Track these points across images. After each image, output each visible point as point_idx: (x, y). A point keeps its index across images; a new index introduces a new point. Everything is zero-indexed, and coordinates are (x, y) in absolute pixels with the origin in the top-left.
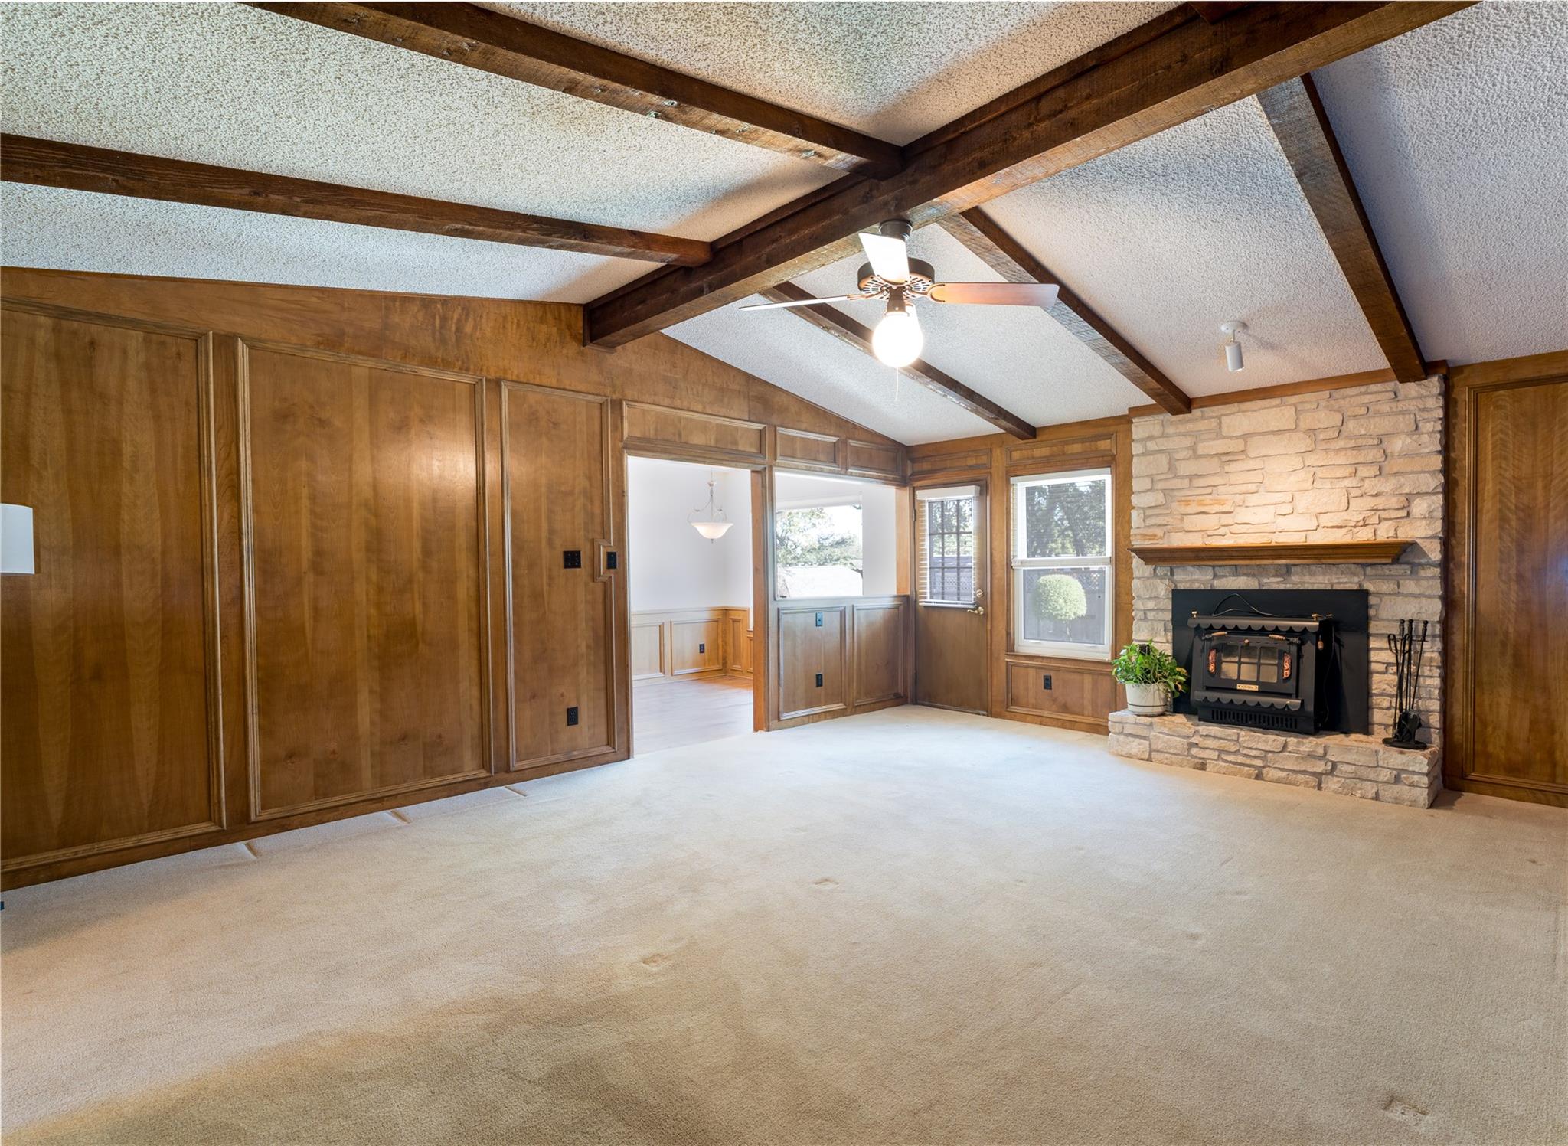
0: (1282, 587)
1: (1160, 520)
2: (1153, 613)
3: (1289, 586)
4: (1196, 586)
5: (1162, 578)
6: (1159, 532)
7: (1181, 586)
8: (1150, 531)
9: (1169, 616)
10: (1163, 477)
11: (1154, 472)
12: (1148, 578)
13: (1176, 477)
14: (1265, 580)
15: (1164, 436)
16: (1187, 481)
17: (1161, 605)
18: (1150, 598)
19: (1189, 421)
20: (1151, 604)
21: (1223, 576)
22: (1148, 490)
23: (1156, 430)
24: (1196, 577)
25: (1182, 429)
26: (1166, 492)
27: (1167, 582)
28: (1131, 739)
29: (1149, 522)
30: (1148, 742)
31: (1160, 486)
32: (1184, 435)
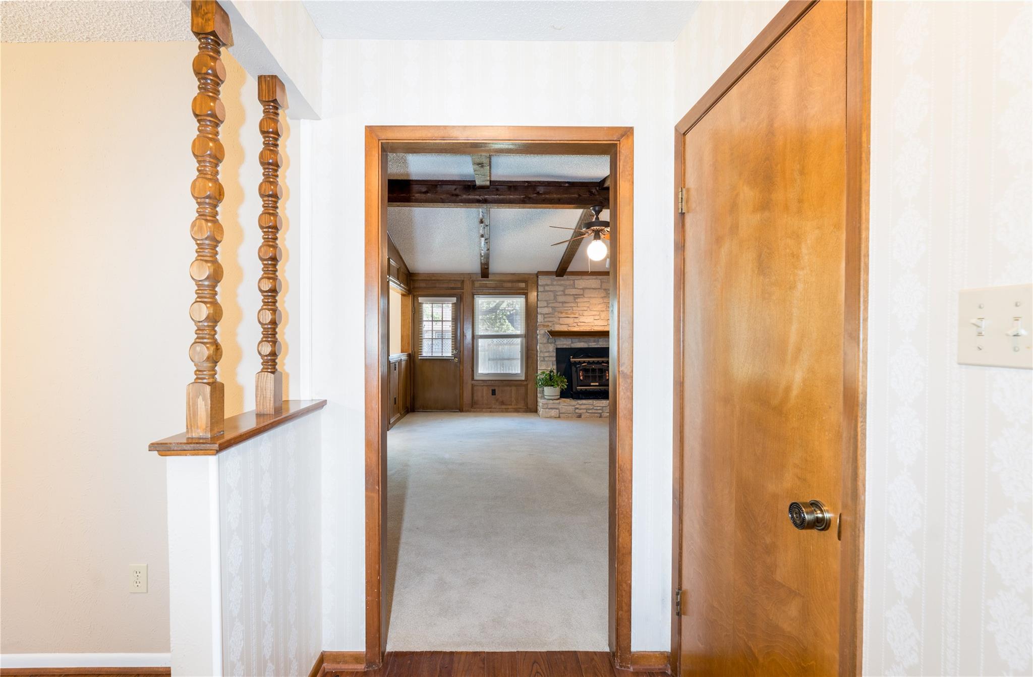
0: (596, 346)
1: (550, 319)
2: (548, 358)
3: (598, 346)
4: (565, 346)
5: (551, 343)
6: (550, 324)
7: (559, 347)
8: (546, 324)
9: (555, 359)
10: (552, 301)
11: (548, 299)
12: (545, 343)
13: (557, 302)
14: (590, 344)
15: (552, 285)
16: (561, 304)
17: (551, 354)
18: (546, 352)
19: (564, 280)
20: (547, 354)
21: (576, 342)
22: (546, 307)
23: (549, 282)
24: (564, 343)
25: (559, 283)
26: (553, 308)
27: (553, 345)
28: (551, 410)
29: (546, 320)
30: (558, 410)
31: (550, 305)
32: (560, 285)
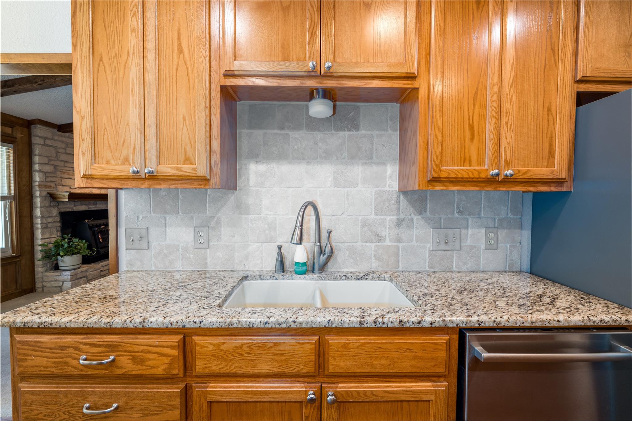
0: (95, 209)
1: (52, 179)
2: (51, 224)
3: (97, 209)
4: (68, 210)
5: (54, 207)
6: (53, 185)
7: (62, 210)
8: (48, 184)
9: (59, 224)
10: (53, 159)
11: (50, 155)
12: (47, 207)
13: (58, 160)
14: (90, 207)
15: (53, 139)
16: (63, 163)
17: (55, 220)
18: (49, 217)
19: (65, 137)
20: (50, 220)
21: (78, 205)
22: (46, 164)
23: (49, 135)
24: (68, 206)
25: (61, 139)
26: (55, 166)
27: (57, 208)
29: (48, 179)
31: (52, 162)
32: (62, 142)
